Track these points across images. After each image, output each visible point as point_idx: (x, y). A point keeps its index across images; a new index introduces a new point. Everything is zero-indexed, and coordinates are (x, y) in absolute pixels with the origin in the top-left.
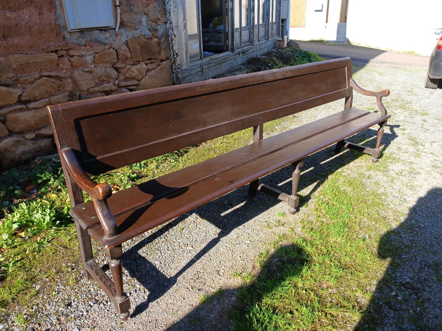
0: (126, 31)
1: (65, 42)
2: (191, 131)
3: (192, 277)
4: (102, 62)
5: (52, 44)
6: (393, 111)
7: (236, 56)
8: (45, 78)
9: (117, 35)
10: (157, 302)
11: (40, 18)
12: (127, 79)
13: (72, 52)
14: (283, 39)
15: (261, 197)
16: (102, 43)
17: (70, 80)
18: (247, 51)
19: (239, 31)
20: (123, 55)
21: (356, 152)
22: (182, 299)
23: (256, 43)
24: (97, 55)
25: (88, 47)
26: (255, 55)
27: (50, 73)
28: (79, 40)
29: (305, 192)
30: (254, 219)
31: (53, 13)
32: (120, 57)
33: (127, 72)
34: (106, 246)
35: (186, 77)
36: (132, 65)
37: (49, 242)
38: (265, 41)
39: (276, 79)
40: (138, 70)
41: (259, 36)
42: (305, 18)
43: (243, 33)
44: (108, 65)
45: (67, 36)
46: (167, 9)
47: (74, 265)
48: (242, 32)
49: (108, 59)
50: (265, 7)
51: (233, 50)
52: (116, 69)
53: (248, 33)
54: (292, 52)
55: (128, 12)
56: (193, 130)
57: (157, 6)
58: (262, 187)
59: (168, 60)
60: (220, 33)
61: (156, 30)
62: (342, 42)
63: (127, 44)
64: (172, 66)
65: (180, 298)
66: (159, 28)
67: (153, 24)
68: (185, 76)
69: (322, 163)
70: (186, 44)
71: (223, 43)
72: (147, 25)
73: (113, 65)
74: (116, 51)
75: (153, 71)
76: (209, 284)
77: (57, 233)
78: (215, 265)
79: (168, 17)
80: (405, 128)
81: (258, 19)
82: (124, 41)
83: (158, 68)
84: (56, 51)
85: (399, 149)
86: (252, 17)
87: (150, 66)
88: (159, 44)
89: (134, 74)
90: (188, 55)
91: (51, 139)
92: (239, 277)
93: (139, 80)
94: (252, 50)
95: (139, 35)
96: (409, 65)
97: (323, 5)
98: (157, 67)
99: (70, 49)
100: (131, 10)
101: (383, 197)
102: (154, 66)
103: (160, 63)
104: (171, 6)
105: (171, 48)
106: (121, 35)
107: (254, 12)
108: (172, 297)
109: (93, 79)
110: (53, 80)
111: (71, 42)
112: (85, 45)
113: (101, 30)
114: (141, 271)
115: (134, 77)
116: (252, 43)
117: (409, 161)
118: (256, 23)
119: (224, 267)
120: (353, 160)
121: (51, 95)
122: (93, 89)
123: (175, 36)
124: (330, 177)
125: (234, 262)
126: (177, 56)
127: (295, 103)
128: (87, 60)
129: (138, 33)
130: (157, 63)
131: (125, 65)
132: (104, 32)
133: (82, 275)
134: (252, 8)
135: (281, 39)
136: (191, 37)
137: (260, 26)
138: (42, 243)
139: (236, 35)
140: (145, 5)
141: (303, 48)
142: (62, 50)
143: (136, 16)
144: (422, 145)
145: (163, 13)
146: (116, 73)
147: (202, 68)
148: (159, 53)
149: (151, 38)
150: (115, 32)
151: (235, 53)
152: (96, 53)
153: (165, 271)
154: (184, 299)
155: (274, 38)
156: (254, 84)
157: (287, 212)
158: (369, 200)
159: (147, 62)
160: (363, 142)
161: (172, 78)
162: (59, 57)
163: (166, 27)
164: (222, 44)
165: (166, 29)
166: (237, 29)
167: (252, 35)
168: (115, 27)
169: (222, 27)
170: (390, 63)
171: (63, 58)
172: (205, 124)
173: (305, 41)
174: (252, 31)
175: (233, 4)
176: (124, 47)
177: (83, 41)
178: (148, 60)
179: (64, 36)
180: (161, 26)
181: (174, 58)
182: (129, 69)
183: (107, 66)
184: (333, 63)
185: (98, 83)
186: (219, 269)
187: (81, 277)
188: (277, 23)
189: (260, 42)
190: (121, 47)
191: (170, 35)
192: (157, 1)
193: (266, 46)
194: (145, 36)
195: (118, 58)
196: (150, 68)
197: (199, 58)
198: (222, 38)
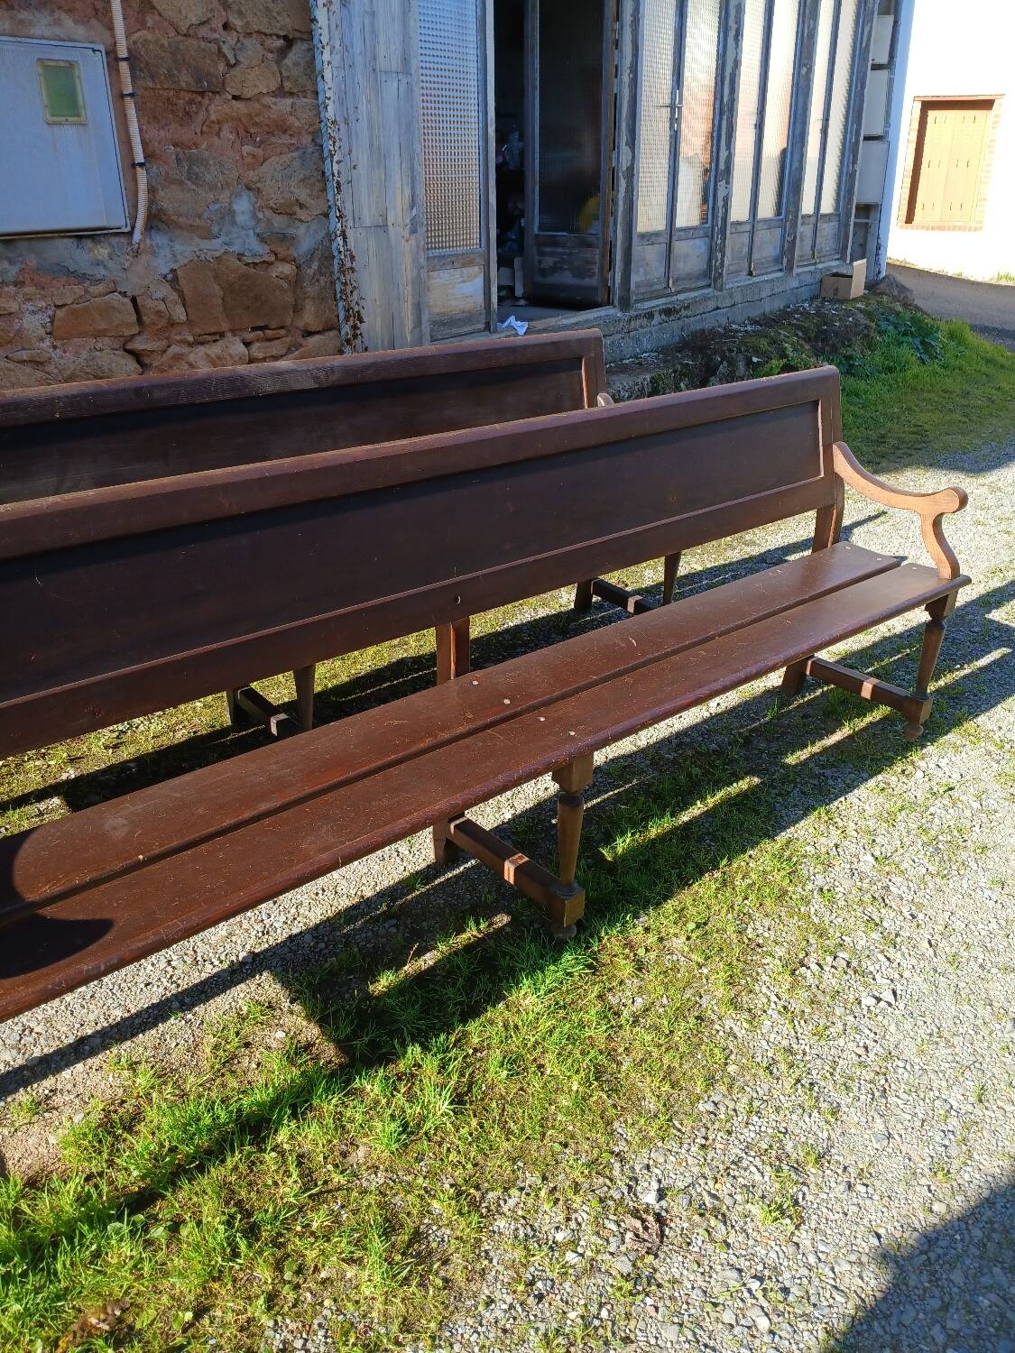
0: (171, 240)
4: (82, 335)
7: (635, 324)
9: (137, 254)
14: (852, 270)
16: (82, 278)
18: (687, 308)
19: (664, 239)
20: (159, 313)
23: (734, 282)
24: (60, 313)
25: (29, 289)
26: (721, 321)
28: (1, 268)
32: (146, 320)
33: (170, 367)
36: (190, 345)
38: (780, 274)
40: (214, 361)
41: (755, 256)
42: (985, 200)
43: (680, 247)
44: (105, 342)
46: (328, 173)
48: (678, 244)
49: (103, 326)
50: (788, 161)
51: (625, 304)
52: (137, 356)
53: (701, 250)
55: (181, 183)
57: (297, 163)
59: (331, 333)
60: (590, 245)
61: (288, 239)
63: (173, 280)
66: (300, 231)
67: (279, 222)
70: (420, 282)
71: (597, 277)
72: (252, 223)
73: (124, 343)
74: (134, 300)
79: (333, 199)
81: (752, 201)
82: (165, 271)
83: (294, 354)
86: (721, 195)
87: (259, 350)
88: (296, 282)
90: (425, 318)
92: (126, 1074)
94: (712, 305)
95: (217, 254)
98: (291, 351)
100: (195, 178)
102: (276, 347)
103: (300, 340)
104: (338, 163)
105: (339, 295)
106: (154, 254)
107: (733, 182)
112: (18, 284)
113: (79, 238)
116: (715, 281)
118: (739, 215)
123: (353, 258)
126: (360, 322)
128: (26, 326)
129: (214, 248)
130: (289, 339)
131: (165, 343)
132: (89, 244)
134: (722, 166)
137: (760, 226)
140: (249, 160)
143: (211, 196)
145: (319, 186)
146: (132, 366)
148: (297, 309)
149: (270, 264)
150: (130, 244)
151: (632, 313)
152: (58, 307)
155: (820, 266)
159: (250, 336)
163: (327, 229)
164: (595, 281)
165: (324, 235)
166: (653, 234)
167: (719, 255)
168: (129, 229)
174: (719, 241)
175: (633, 157)
176: (164, 290)
177: (12, 272)
178: (254, 329)
180: (308, 228)
181: (351, 328)
182: (177, 358)
183: (99, 345)
188: (840, 215)
189: (756, 279)
190: (152, 288)
191: (336, 253)
192: (298, 148)
193: (776, 291)
194: (243, 255)
195: (140, 320)
196: (261, 355)
197: (482, 326)
198: (595, 263)
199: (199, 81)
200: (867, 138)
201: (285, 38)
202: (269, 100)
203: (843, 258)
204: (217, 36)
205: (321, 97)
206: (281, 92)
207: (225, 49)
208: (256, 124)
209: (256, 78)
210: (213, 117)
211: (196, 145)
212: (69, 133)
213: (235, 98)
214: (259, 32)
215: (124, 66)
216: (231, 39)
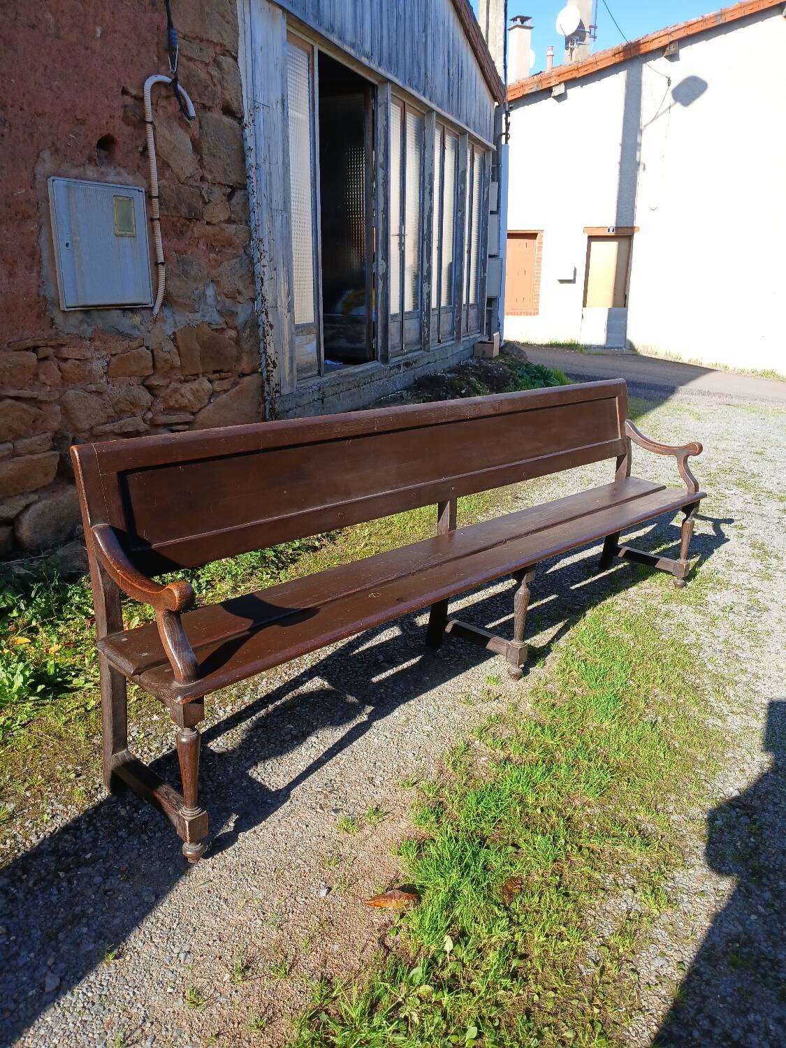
0: (173, 313)
1: (52, 332)
2: (322, 504)
3: (320, 790)
4: (123, 375)
5: (27, 333)
6: (721, 491)
7: (392, 372)
8: (9, 401)
9: (155, 321)
10: (255, 831)
11: (9, 283)
12: (170, 410)
13: (65, 352)
14: (489, 340)
15: (452, 648)
16: (126, 336)
17: (58, 408)
18: (415, 362)
19: (399, 319)
20: (166, 361)
21: (642, 567)
22: (304, 827)
23: (433, 345)
24: (113, 360)
25: (98, 343)
26: (432, 370)
27: (20, 391)
28: (81, 328)
29: (539, 640)
30: (439, 688)
31: (35, 274)
32: (158, 365)
33: (170, 397)
34: (179, 699)
35: (290, 409)
36: (181, 382)
37: (23, 726)
38: (453, 342)
39: (482, 414)
40: (194, 393)
41: (441, 330)
42: (538, 295)
43: (407, 324)
44: (134, 380)
45: (59, 318)
46: (257, 273)
47: (79, 768)
48: (405, 321)
49: (135, 369)
50: (453, 271)
51: (385, 359)
52: (150, 389)
53: (417, 326)
54: (509, 366)
55: (179, 276)
56: (326, 503)
57: (238, 266)
58: (455, 626)
59: (255, 375)
60: (359, 322)
61: (233, 314)
62: (618, 348)
63: (174, 340)
64: (263, 387)
65: (300, 824)
66: (239, 309)
67: (228, 302)
68: (287, 409)
69: (573, 588)
70: (292, 343)
71: (365, 343)
72: (214, 303)
73: (144, 381)
74: (152, 351)
75: (224, 397)
76: (354, 801)
77: (37, 710)
78: (365, 768)
79: (259, 289)
80: (744, 525)
81: (438, 295)
82: (170, 333)
83: (234, 390)
84: (35, 349)
85: (730, 564)
86: (425, 291)
87: (218, 386)
88: (237, 341)
89: (186, 401)
90: (295, 366)
91: (11, 528)
92: (414, 790)
93: (193, 414)
94: (426, 360)
95: (198, 323)
96: (762, 400)
97: (575, 269)
98: (232, 387)
99: (63, 345)
100: (186, 273)
101: (694, 652)
102: (226, 384)
103: (238, 380)
104: (263, 267)
105: (262, 351)
106: (165, 322)
107: (430, 283)
108: (283, 823)
109: (104, 407)
110: (24, 406)
111: (66, 331)
112: (92, 339)
113: (124, 310)
114: (218, 779)
115: (186, 407)
116: (424, 345)
117: (750, 586)
118: (434, 304)
119: (382, 772)
120: (634, 583)
121: (18, 436)
122: (101, 428)
123: (271, 326)
124: (589, 613)
125: (402, 764)
126: (275, 367)
127: (518, 463)
128: (94, 368)
129: (196, 319)
130: (232, 379)
131: (168, 380)
132: (130, 314)
133: (97, 786)
134: (425, 273)
135: (486, 339)
136: (302, 329)
137: (442, 311)
138: (8, 727)
139: (393, 328)
140: (213, 262)
141: (534, 359)
142: (47, 346)
143: (195, 286)
144: (776, 557)
145: (249, 280)
146: (149, 396)
147: (323, 393)
148: (238, 360)
149: (223, 329)
150: (152, 315)
151: (390, 365)
152: (112, 355)
153: (266, 779)
154: (307, 826)
155: (471, 337)
156: (440, 421)
157: (506, 674)
158: (665, 656)
159: (213, 377)
160: (658, 550)
161: (261, 410)
162: (40, 360)
163: (253, 308)
164: (363, 345)
165: (252, 313)
166: (395, 315)
167: (426, 330)
168: (151, 305)
169: (362, 311)
170: (720, 395)
171: (47, 363)
172: (348, 494)
173: (538, 345)
174: (426, 321)
175: (387, 265)
176: (169, 346)
177: (89, 331)
178: (214, 372)
179: (52, 319)
180: (243, 307)
181: (268, 371)
183: (132, 382)
184: (591, 389)
185: (112, 417)
186: (372, 775)
187: (97, 789)
188: (478, 305)
189: (442, 345)
190: (163, 345)
191: (261, 324)
192: (238, 256)
193: (455, 352)
194: (211, 324)
195: (154, 366)
196: (219, 389)
197: (316, 372)
198: (363, 334)
199: (190, 212)
200: (490, 256)
201: (231, 187)
202: (224, 226)
203: (482, 332)
204: (197, 184)
205: (253, 226)
206: (230, 221)
207: (204, 193)
208: (216, 240)
209: (218, 212)
210: (196, 235)
211: (186, 252)
212: (126, 241)
213: (208, 223)
214: (220, 183)
215: (155, 201)
216: (205, 186)
